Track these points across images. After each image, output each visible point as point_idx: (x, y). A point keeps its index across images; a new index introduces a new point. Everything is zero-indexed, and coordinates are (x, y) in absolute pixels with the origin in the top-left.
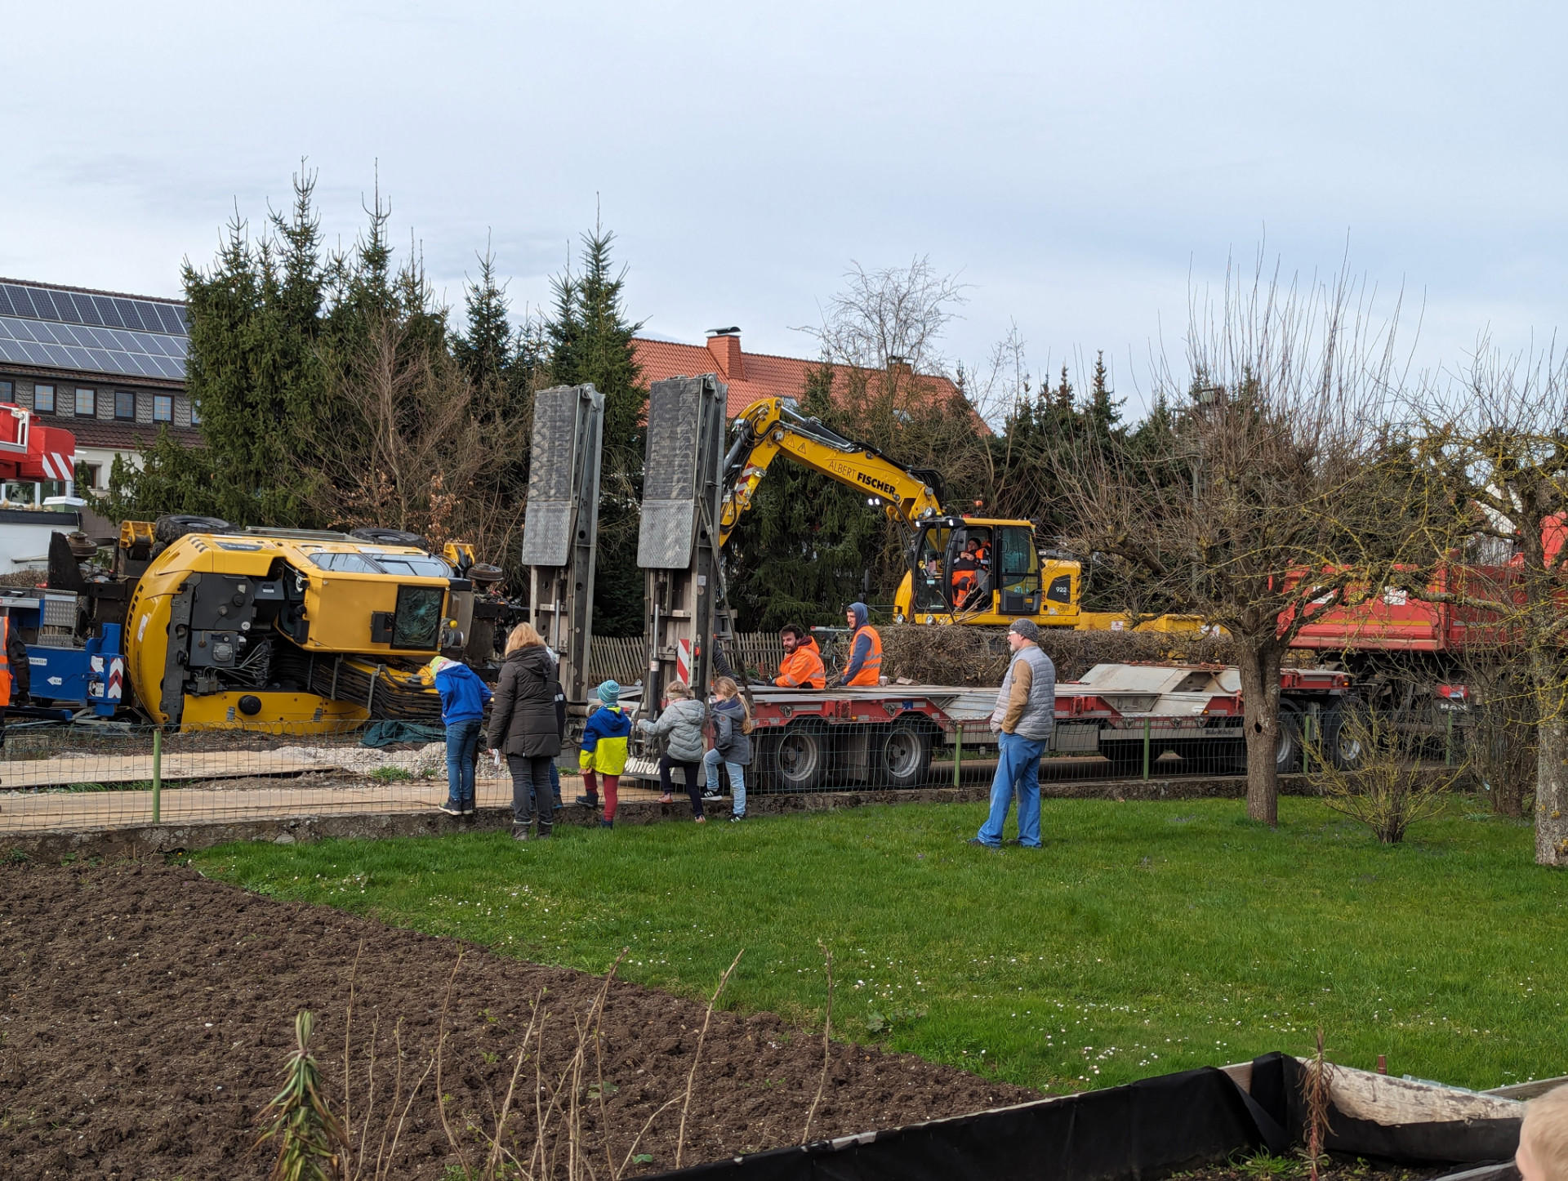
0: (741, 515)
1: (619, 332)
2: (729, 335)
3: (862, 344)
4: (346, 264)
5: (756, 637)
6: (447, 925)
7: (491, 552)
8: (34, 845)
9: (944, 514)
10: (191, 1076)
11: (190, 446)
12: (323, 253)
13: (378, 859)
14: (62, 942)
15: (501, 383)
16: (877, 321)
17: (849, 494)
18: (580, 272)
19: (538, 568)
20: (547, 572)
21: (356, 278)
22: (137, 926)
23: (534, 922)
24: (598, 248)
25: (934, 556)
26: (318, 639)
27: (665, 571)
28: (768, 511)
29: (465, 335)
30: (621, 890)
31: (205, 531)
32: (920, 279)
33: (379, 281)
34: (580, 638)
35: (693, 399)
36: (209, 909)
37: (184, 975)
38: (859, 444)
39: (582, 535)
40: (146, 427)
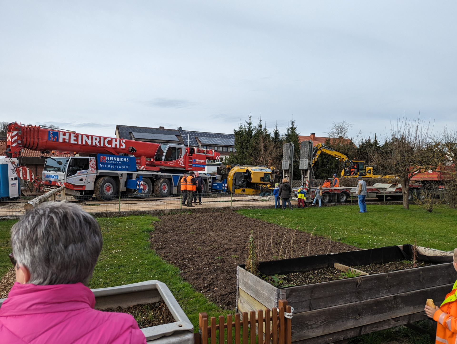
0: (316, 161)
1: (296, 135)
2: (313, 134)
3: (335, 134)
4: (256, 128)
5: (319, 180)
7: (277, 168)
8: (216, 209)
9: (349, 160)
11: (235, 154)
12: (253, 126)
13: (262, 212)
14: (220, 222)
15: (278, 143)
16: (337, 131)
17: (333, 158)
18: (290, 126)
19: (284, 170)
20: (286, 170)
21: (258, 129)
22: (229, 220)
23: (285, 222)
24: (293, 122)
25: (347, 167)
26: (253, 181)
27: (304, 170)
28: (320, 160)
29: (273, 137)
30: (298, 217)
31: (237, 166)
32: (344, 124)
33: (261, 129)
34: (291, 180)
35: (308, 144)
36: (239, 218)
37: (236, 227)
38: (335, 150)
39: (291, 165)
40: (229, 152)
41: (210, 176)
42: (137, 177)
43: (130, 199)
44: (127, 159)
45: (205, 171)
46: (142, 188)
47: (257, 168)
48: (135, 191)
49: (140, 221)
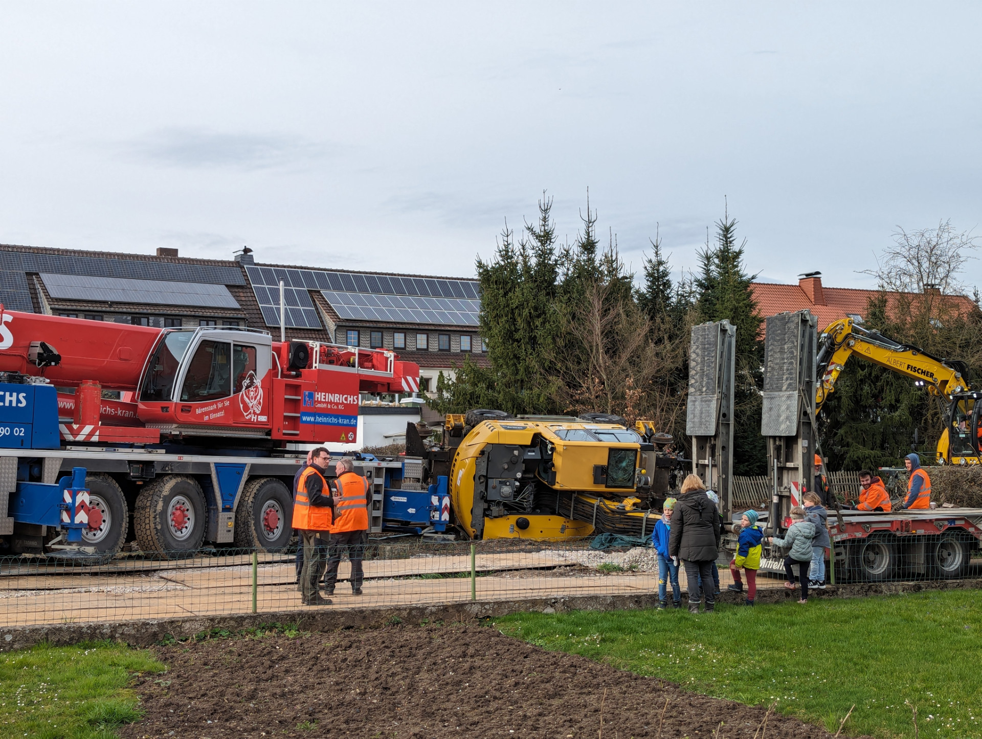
0: (828, 396)
1: (741, 282)
2: (814, 277)
3: (906, 279)
4: (571, 252)
5: (841, 474)
6: (652, 669)
7: (665, 424)
8: (405, 614)
9: (970, 390)
11: (483, 365)
12: (557, 246)
13: (606, 625)
14: (424, 675)
15: (667, 319)
16: (916, 264)
17: (902, 379)
18: (716, 245)
19: (697, 437)
20: (702, 440)
21: (578, 261)
22: (466, 666)
23: (707, 669)
24: (727, 230)
25: (964, 418)
26: (562, 483)
27: (780, 437)
28: (845, 392)
29: (644, 290)
30: (762, 648)
31: (494, 418)
32: (945, 236)
33: (591, 260)
34: (725, 481)
35: (794, 327)
36: (507, 656)
37: (495, 698)
38: (907, 346)
39: (724, 415)
40: (456, 355)
41: (375, 464)
42: (61, 474)
43: (23, 570)
44: (21, 395)
45: (354, 441)
46: (85, 521)
47: (580, 425)
48: (52, 533)
49: (78, 671)
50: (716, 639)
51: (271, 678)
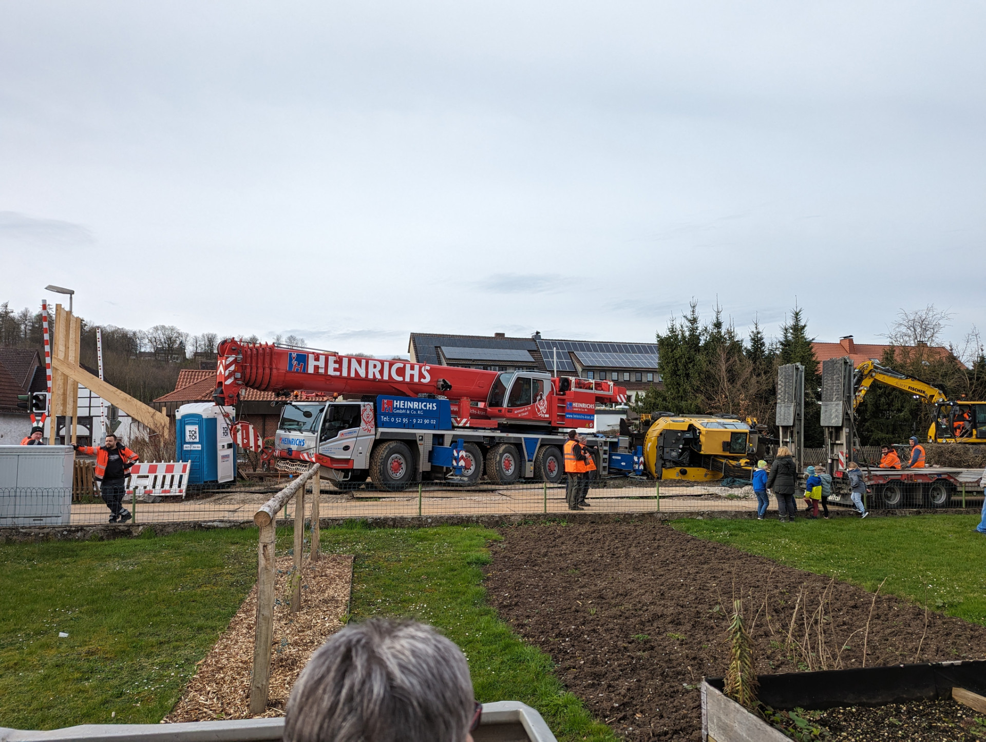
0: (859, 404)
1: (806, 342)
2: (849, 339)
3: (907, 338)
4: (708, 328)
5: (867, 447)
6: (759, 552)
7: (763, 420)
8: (622, 517)
9: (948, 401)
10: (678, 598)
11: (659, 389)
12: (700, 326)
13: (732, 527)
14: (633, 549)
15: (763, 363)
16: (913, 330)
17: (905, 395)
18: (790, 322)
19: (782, 426)
20: (785, 428)
21: (712, 333)
22: (656, 545)
23: (791, 553)
24: (797, 314)
25: (944, 417)
26: (704, 451)
27: (832, 427)
28: (870, 401)
29: (749, 347)
30: (824, 543)
31: (667, 416)
32: (931, 313)
33: (719, 332)
34: (799, 451)
35: (840, 366)
36: (677, 541)
37: (672, 563)
38: (908, 376)
39: (798, 415)
40: (645, 383)
41: (604, 439)
42: (452, 442)
43: (436, 488)
44: (434, 404)
45: (593, 427)
46: (464, 465)
47: (714, 420)
48: (448, 471)
49: (462, 538)
50: (796, 537)
51: (555, 546)
